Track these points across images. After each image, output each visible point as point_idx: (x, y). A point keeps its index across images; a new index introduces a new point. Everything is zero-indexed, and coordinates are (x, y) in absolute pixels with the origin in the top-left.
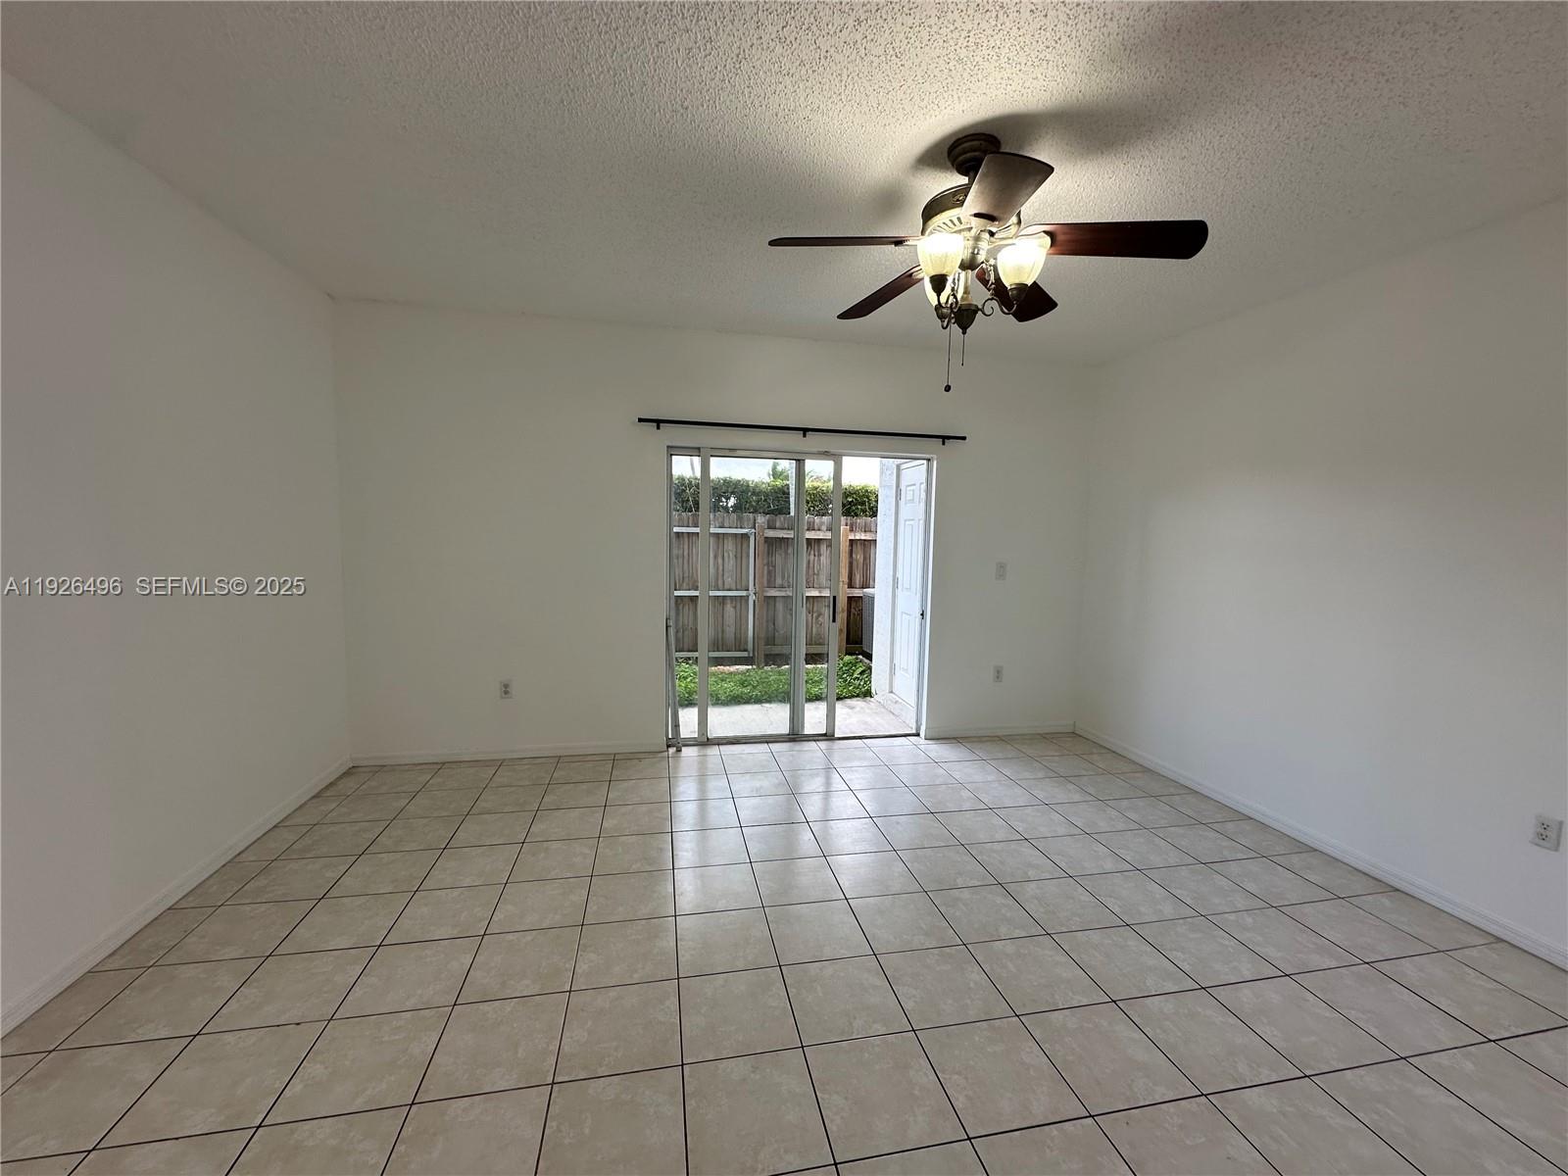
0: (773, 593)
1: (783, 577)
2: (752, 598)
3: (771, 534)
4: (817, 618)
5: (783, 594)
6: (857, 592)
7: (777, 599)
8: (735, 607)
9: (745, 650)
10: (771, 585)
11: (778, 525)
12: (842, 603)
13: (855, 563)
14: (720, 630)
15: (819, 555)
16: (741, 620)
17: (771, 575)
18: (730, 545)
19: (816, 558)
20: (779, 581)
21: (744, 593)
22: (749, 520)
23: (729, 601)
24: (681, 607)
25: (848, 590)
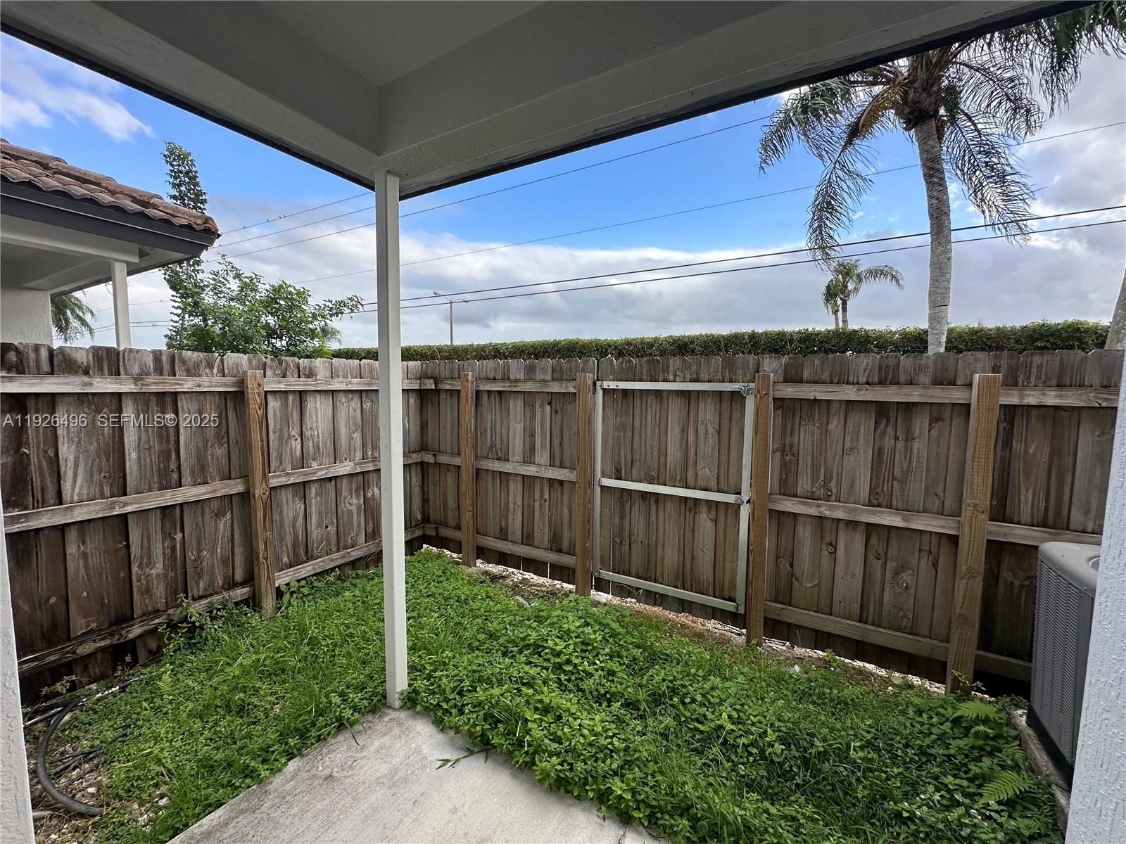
0: (789, 505)
1: (814, 478)
2: (745, 511)
3: (789, 391)
4: (897, 573)
5: (813, 511)
6: (1019, 534)
7: (800, 520)
8: (715, 521)
9: (731, 599)
10: (787, 489)
11: (806, 374)
12: (972, 555)
13: (1018, 466)
14: (688, 556)
15: (909, 438)
16: (724, 543)
17: (788, 472)
18: (708, 414)
19: (900, 445)
20: (804, 484)
21: (730, 498)
22: (745, 367)
23: (704, 509)
24: (627, 508)
25: (994, 526)
